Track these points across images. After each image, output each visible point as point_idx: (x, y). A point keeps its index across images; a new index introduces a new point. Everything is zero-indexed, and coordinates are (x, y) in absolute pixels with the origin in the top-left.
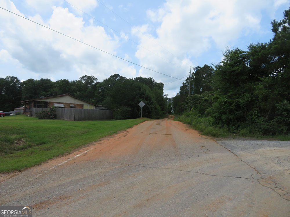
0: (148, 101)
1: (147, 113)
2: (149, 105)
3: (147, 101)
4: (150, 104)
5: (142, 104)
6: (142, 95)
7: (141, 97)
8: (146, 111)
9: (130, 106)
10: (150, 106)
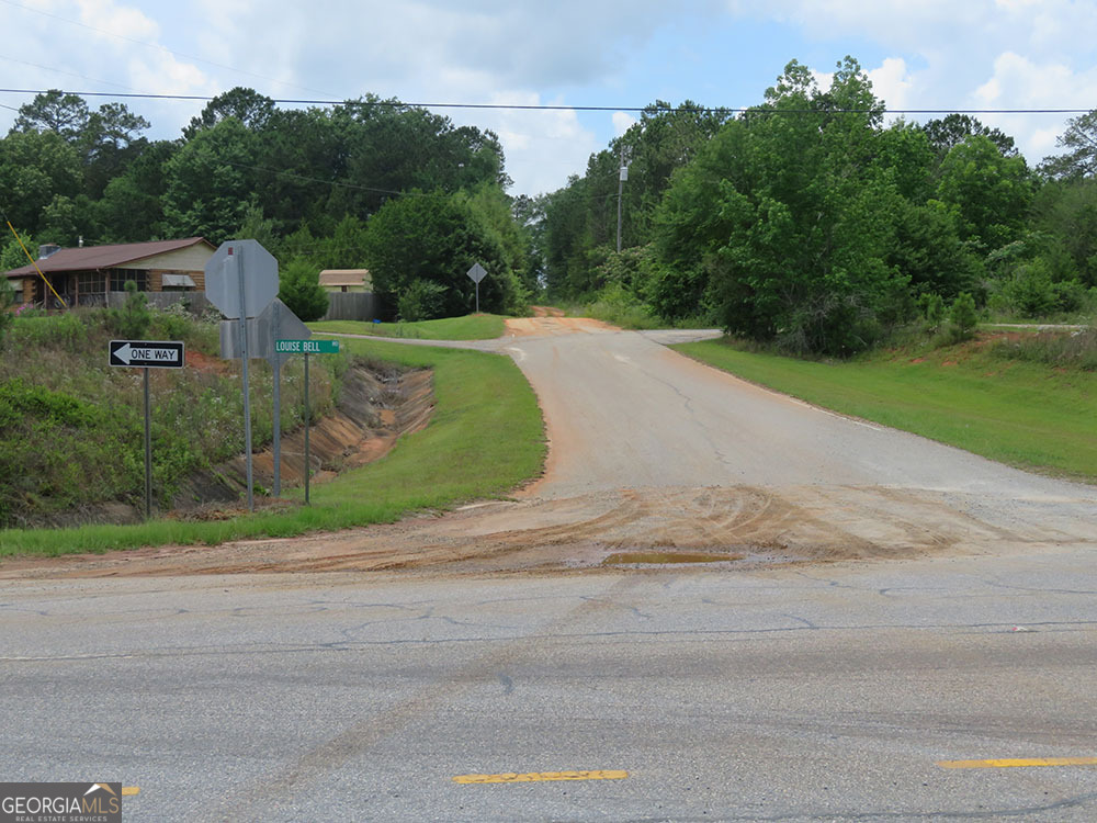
0: (494, 262)
1: (491, 300)
2: (497, 274)
3: (488, 260)
4: (497, 269)
5: (477, 273)
6: (473, 243)
7: (470, 250)
8: (489, 293)
9: (440, 278)
10: (499, 276)
